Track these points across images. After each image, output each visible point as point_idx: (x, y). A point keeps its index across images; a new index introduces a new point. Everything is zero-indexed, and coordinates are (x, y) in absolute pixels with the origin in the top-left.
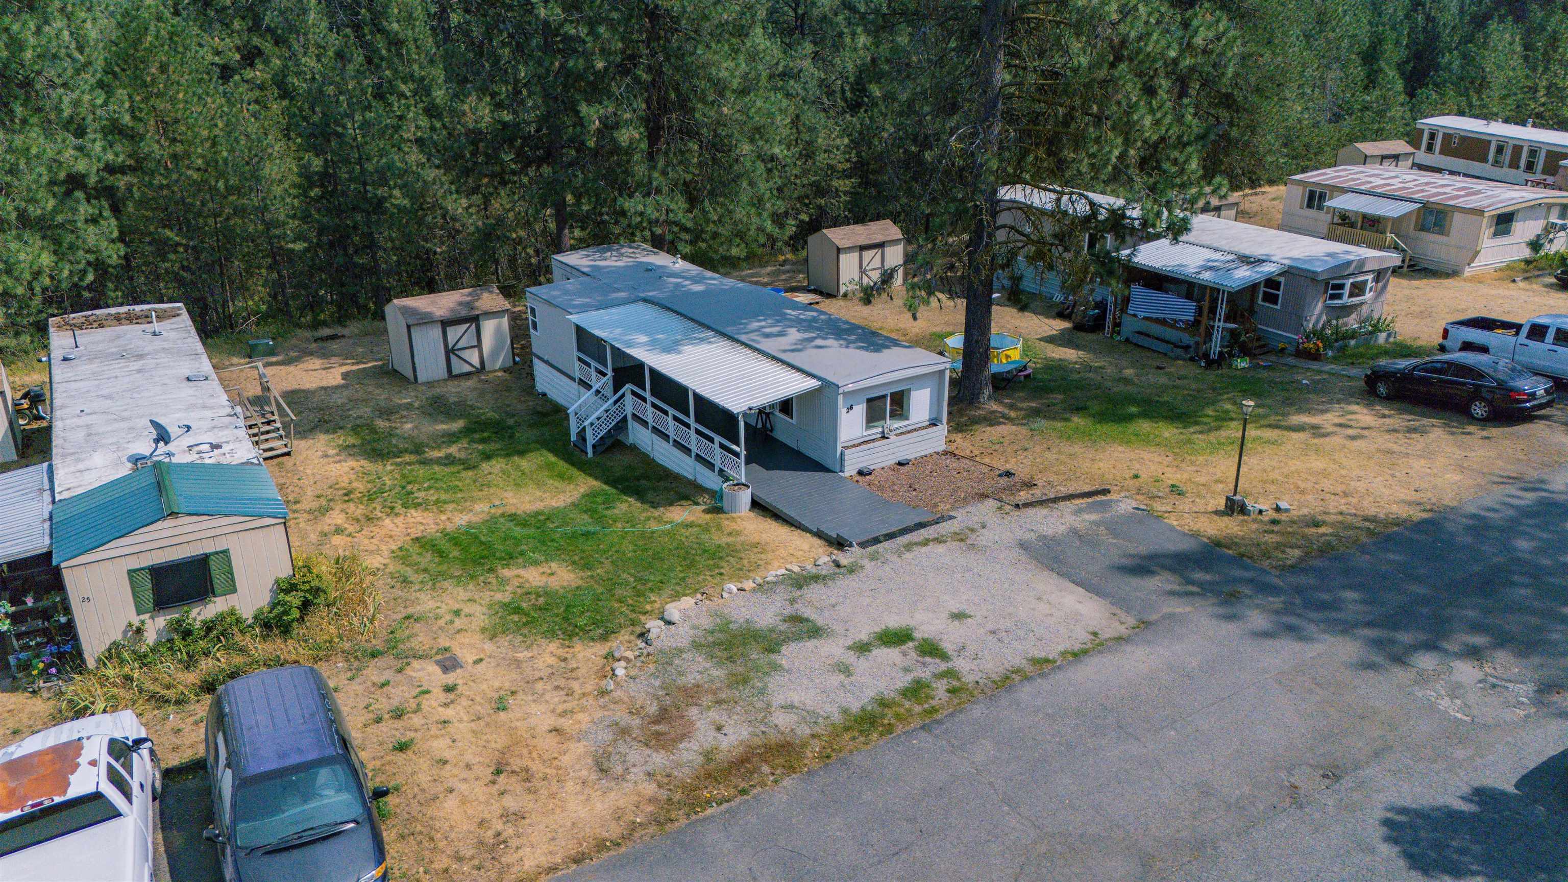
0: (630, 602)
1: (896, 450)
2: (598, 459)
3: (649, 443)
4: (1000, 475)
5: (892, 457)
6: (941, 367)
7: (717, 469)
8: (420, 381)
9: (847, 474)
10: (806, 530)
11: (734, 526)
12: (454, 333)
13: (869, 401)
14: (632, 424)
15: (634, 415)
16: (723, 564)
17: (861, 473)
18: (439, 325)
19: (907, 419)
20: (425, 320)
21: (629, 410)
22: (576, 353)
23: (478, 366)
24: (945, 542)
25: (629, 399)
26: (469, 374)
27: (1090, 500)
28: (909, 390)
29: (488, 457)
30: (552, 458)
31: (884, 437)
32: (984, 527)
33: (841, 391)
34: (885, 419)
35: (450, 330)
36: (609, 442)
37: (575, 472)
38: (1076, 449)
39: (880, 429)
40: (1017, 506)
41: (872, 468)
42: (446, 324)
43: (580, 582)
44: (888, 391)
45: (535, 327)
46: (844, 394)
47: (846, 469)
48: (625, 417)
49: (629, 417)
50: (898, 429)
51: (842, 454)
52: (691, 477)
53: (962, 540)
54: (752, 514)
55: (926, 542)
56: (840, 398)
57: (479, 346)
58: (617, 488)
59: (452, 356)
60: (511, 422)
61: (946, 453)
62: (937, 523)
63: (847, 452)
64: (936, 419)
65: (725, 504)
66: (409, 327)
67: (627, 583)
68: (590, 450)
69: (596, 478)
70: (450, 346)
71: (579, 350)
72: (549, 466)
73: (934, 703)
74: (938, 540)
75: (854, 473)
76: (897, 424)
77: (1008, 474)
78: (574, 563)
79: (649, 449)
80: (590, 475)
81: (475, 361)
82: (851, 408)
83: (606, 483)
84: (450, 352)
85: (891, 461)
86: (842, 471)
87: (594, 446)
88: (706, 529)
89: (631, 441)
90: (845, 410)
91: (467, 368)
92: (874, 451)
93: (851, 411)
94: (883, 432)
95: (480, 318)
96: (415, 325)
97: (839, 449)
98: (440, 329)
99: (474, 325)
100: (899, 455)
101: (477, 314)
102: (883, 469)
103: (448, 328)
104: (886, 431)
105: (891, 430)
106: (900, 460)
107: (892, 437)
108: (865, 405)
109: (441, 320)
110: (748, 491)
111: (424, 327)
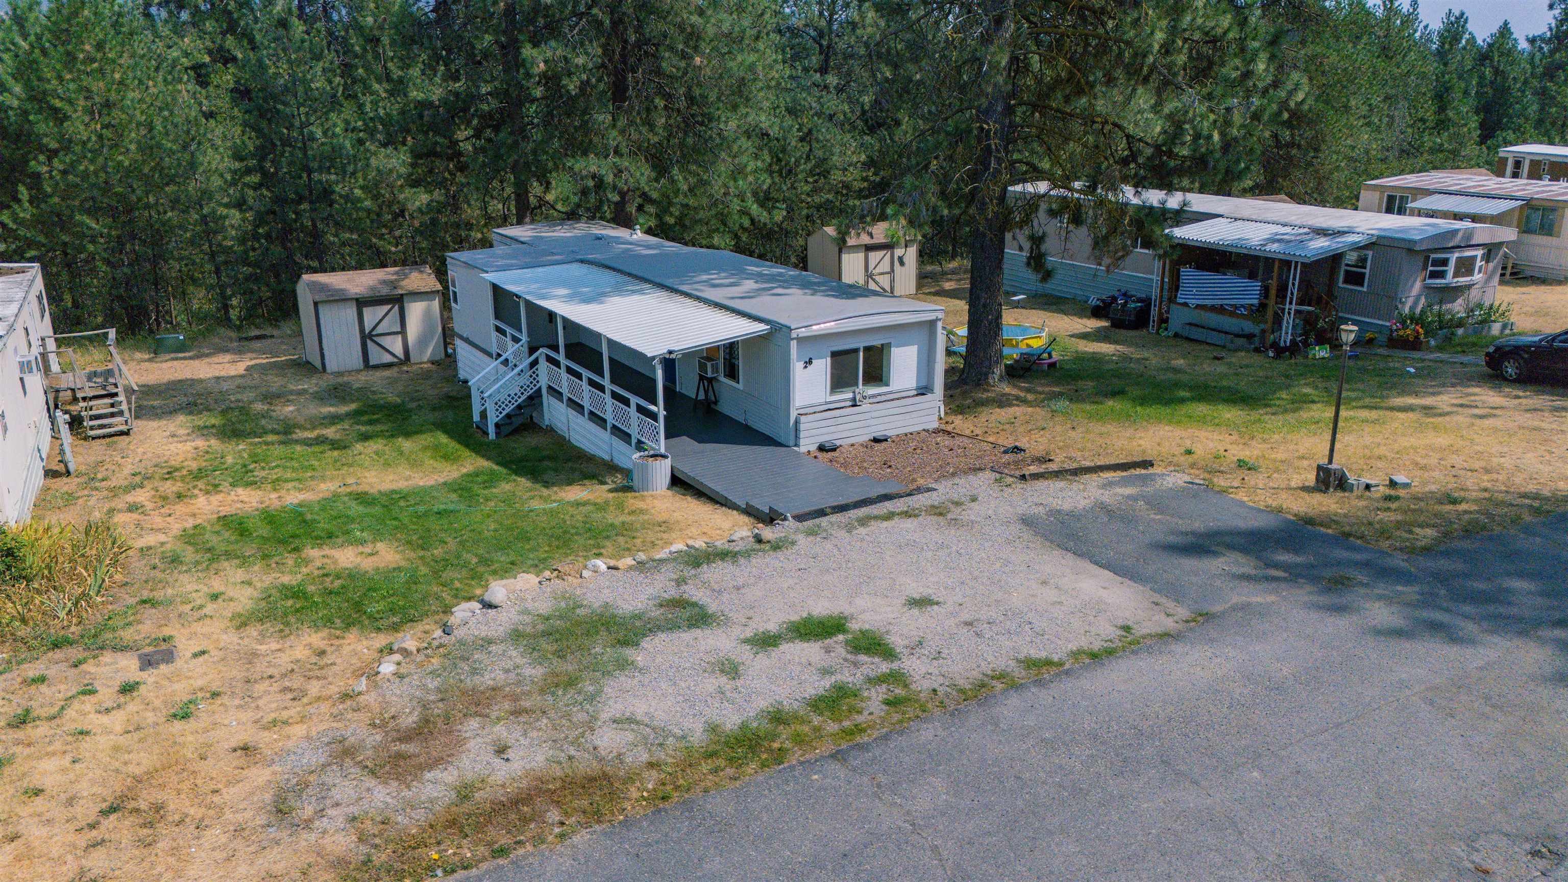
0: (457, 584)
1: (869, 422)
2: (502, 441)
3: (564, 419)
4: (1005, 452)
5: (866, 431)
6: (931, 316)
7: (634, 441)
8: (329, 370)
9: (803, 449)
10: (733, 506)
11: (641, 505)
12: (371, 315)
13: (834, 355)
14: (548, 400)
15: (550, 387)
16: (608, 543)
17: (822, 448)
18: (354, 304)
19: (888, 385)
20: (339, 298)
21: (543, 381)
22: (493, 321)
23: (402, 356)
24: (916, 516)
25: (543, 365)
26: (389, 366)
27: (1125, 474)
28: (889, 345)
29: (365, 437)
30: (443, 439)
31: (854, 405)
32: (974, 499)
33: (794, 335)
34: (857, 384)
35: (367, 311)
36: (517, 421)
37: (467, 453)
38: (1109, 428)
39: (850, 395)
40: (1023, 477)
41: (838, 443)
42: (362, 303)
43: (403, 563)
44: (860, 343)
45: (456, 301)
46: (800, 340)
47: (802, 442)
48: (540, 388)
49: (544, 391)
50: (874, 396)
51: (797, 422)
52: (607, 457)
53: (941, 514)
54: (669, 493)
55: (890, 516)
56: (794, 344)
57: (403, 332)
58: (510, 469)
59: (369, 343)
60: (413, 405)
61: (937, 431)
62: (910, 495)
63: (803, 419)
64: (926, 388)
65: (636, 483)
66: (316, 304)
67: (466, 565)
68: (491, 430)
69: (488, 459)
70: (367, 331)
71: (497, 316)
72: (436, 448)
73: (860, 719)
74: (907, 514)
75: (813, 448)
76: (872, 390)
77: (1017, 450)
78: (409, 543)
79: (565, 429)
80: (483, 456)
81: (398, 349)
82: (810, 362)
83: (497, 464)
84: (367, 337)
85: (866, 438)
86: (797, 445)
87: (497, 425)
88: (602, 507)
89: (547, 423)
90: (800, 365)
91: (391, 359)
92: (840, 420)
93: (810, 368)
94: (854, 399)
95: (405, 299)
96: (322, 302)
97: (793, 415)
98: (355, 309)
99: (397, 307)
100: (874, 429)
101: (402, 295)
102: (852, 445)
103: (365, 310)
104: (858, 398)
105: (865, 398)
106: (875, 435)
107: (865, 407)
108: (829, 359)
109: (357, 300)
110: (668, 463)
111: (335, 305)
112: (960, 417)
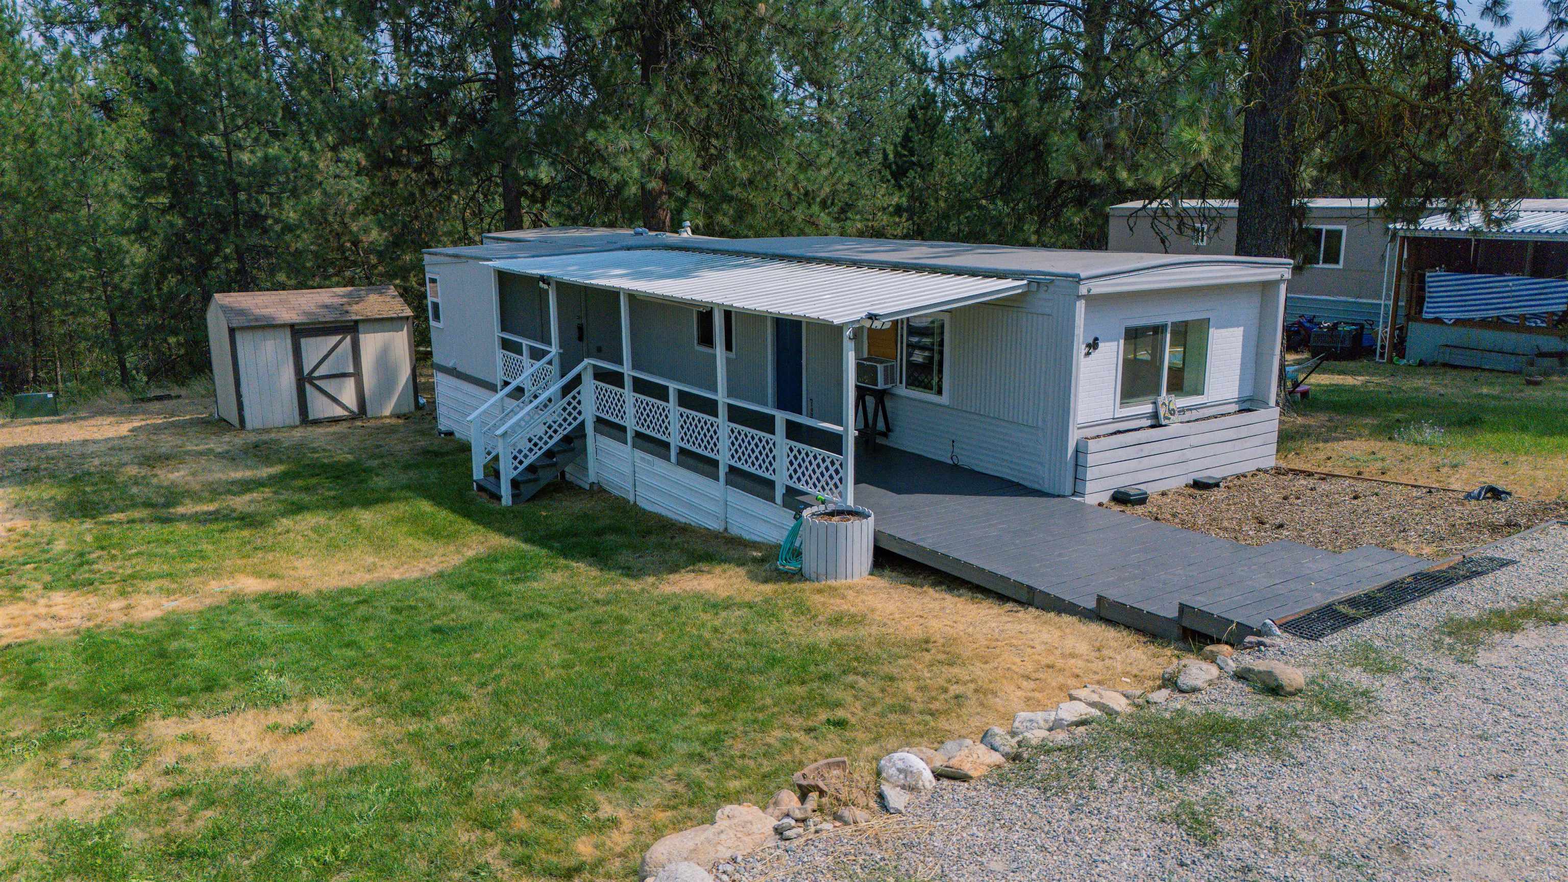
1: (1189, 454)
2: (521, 507)
3: (627, 470)
4: (1473, 498)
5: (1176, 470)
7: (779, 492)
8: (249, 425)
9: (1090, 500)
11: (837, 605)
12: (313, 350)
13: (1133, 335)
14: (596, 443)
15: (599, 421)
17: (1121, 498)
18: (288, 333)
19: (1201, 393)
20: (267, 326)
21: (589, 411)
22: (498, 333)
23: (355, 408)
25: (589, 385)
26: (336, 420)
28: (1203, 325)
29: (297, 509)
30: (426, 506)
31: (1158, 425)
33: (1083, 290)
34: (1160, 389)
35: (307, 344)
36: (546, 477)
37: (470, 526)
39: (1148, 408)
41: (1145, 488)
42: (299, 332)
44: (1167, 316)
45: (437, 317)
48: (582, 424)
49: (589, 429)
51: (1079, 452)
52: (714, 525)
54: (880, 582)
55: (1505, 620)
57: (357, 374)
58: (551, 548)
59: (308, 388)
60: (375, 463)
62: (1475, 573)
63: (1092, 445)
64: (1251, 399)
65: (809, 562)
66: (232, 331)
68: (505, 490)
69: (508, 534)
70: (306, 372)
71: (504, 329)
72: (416, 520)
74: (1539, 616)
75: (1105, 498)
76: (1181, 402)
77: (1495, 493)
78: (383, 698)
79: (629, 486)
80: (499, 530)
81: (348, 396)
82: (1097, 343)
83: (526, 541)
84: (303, 380)
86: (1077, 493)
87: (515, 484)
88: (768, 612)
89: (592, 478)
90: (1083, 349)
91: (339, 412)
92: (1147, 449)
93: (1095, 355)
94: (1155, 415)
95: (361, 327)
96: (243, 329)
97: (1074, 436)
98: (289, 341)
99: (348, 338)
100: (1192, 466)
101: (356, 322)
102: (1164, 494)
103: (303, 341)
104: (1162, 412)
105: (1172, 411)
106: (1199, 476)
107: (1174, 428)
108: (1122, 342)
109: (292, 326)
110: (869, 524)
111: (259, 334)
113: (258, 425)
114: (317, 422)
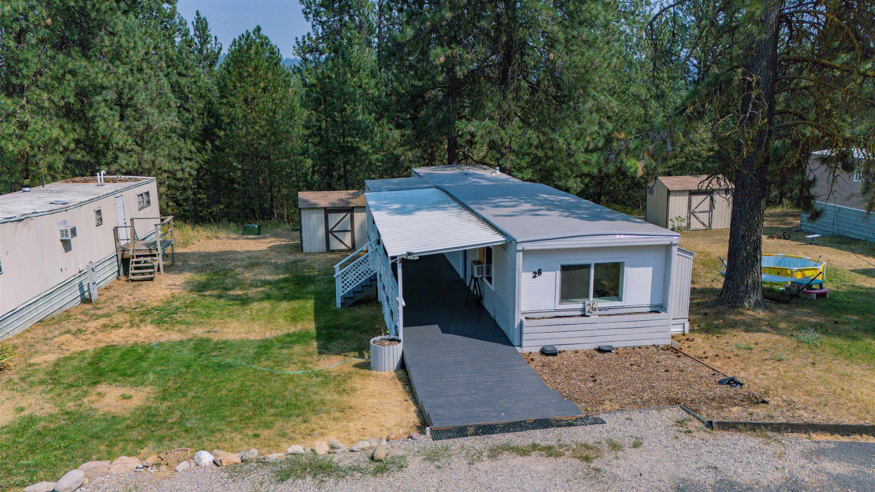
1: (596, 333)
4: (721, 382)
5: (593, 340)
6: (666, 241)
8: (304, 250)
9: (525, 350)
12: (334, 219)
13: (565, 268)
17: (543, 352)
18: (323, 211)
19: (620, 300)
20: (313, 208)
23: (350, 246)
24: (558, 455)
26: (341, 251)
27: (845, 439)
28: (623, 264)
31: (584, 316)
32: (636, 445)
33: (519, 247)
34: (587, 296)
35: (330, 216)
36: (357, 297)
38: (856, 370)
39: (581, 306)
40: (710, 424)
41: (559, 348)
42: (328, 211)
44: (592, 260)
46: (525, 252)
47: (524, 343)
49: (378, 276)
50: (605, 309)
51: (521, 324)
53: (587, 459)
56: (520, 256)
57: (352, 231)
58: (319, 333)
59: (330, 236)
61: (668, 348)
62: (570, 425)
63: (526, 323)
64: (661, 306)
66: (301, 210)
68: (338, 301)
70: (330, 229)
74: (549, 450)
75: (536, 350)
76: (604, 303)
77: (732, 382)
80: (317, 320)
81: (348, 241)
82: (540, 272)
83: (318, 328)
84: (328, 232)
85: (590, 345)
86: (520, 346)
90: (527, 274)
91: (343, 247)
92: (564, 328)
93: (538, 278)
94: (584, 310)
95: (355, 210)
96: (304, 209)
97: (519, 317)
98: (323, 215)
99: (349, 215)
100: (599, 339)
101: (353, 207)
102: (576, 352)
103: (329, 215)
104: (587, 310)
105: (594, 309)
106: (601, 345)
107: (594, 318)
108: (559, 273)
109: (325, 208)
110: (399, 348)
111: (311, 211)
112: (703, 336)
113: (308, 251)
114: (333, 251)
